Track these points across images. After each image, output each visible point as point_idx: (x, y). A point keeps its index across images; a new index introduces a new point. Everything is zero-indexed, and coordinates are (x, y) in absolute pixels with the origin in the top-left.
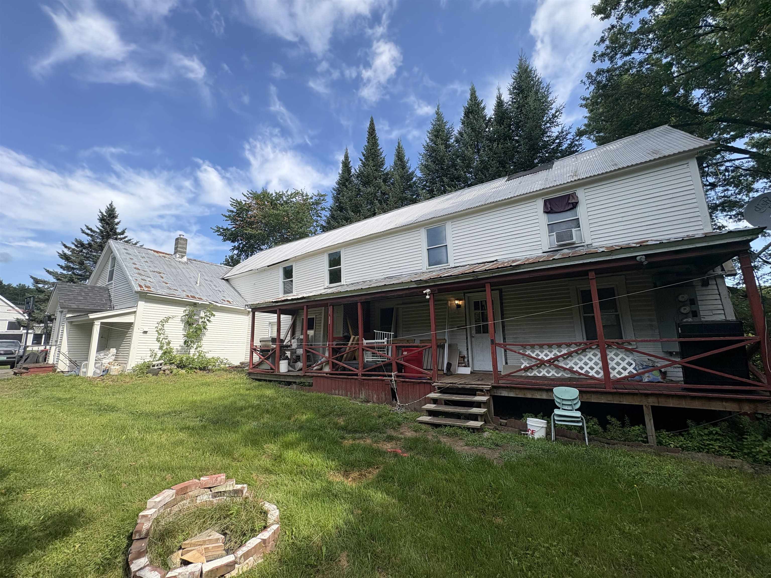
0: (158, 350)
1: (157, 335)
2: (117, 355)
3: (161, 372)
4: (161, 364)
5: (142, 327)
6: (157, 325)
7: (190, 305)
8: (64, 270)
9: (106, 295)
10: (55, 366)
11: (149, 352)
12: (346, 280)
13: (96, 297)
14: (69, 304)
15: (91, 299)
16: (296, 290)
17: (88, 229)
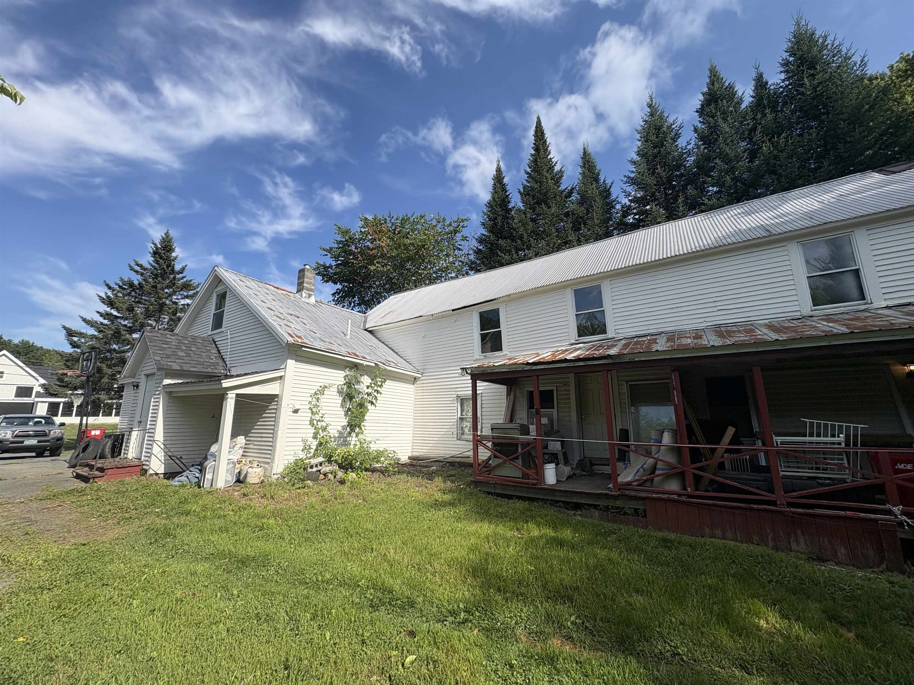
0: (312, 440)
1: (310, 415)
2: (246, 449)
3: (322, 477)
4: (321, 464)
5: (292, 402)
6: (310, 399)
7: (351, 368)
9: (215, 351)
10: (143, 465)
11: (301, 443)
12: (617, 331)
13: (201, 353)
14: (169, 364)
15: (196, 356)
16: (509, 347)
17: (138, 265)
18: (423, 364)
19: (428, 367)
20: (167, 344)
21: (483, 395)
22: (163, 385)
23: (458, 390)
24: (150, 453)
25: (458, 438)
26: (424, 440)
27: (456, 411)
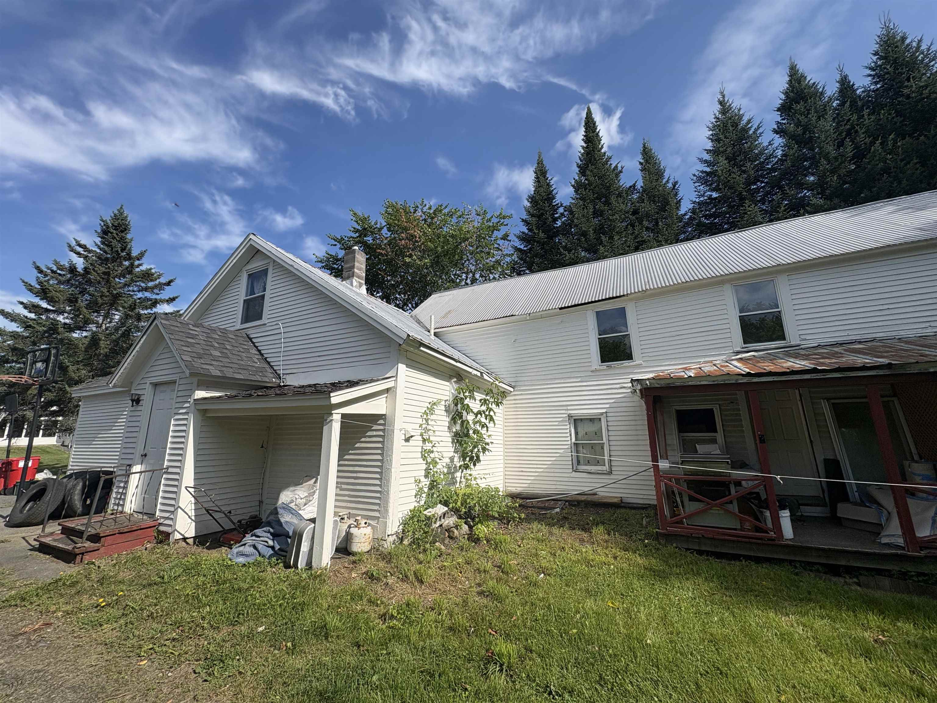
0: (424, 479)
3: (446, 534)
4: (444, 515)
5: (404, 426)
6: (421, 421)
7: (458, 379)
8: (30, 312)
9: (254, 351)
10: (160, 524)
11: (413, 486)
12: (802, 337)
13: (240, 353)
14: (205, 366)
15: (235, 357)
16: (644, 355)
17: (80, 245)
18: (515, 375)
19: (520, 379)
20: (193, 338)
21: (609, 415)
22: (194, 400)
23: (569, 408)
24: (174, 506)
25: (575, 468)
26: (522, 471)
27: (568, 435)
